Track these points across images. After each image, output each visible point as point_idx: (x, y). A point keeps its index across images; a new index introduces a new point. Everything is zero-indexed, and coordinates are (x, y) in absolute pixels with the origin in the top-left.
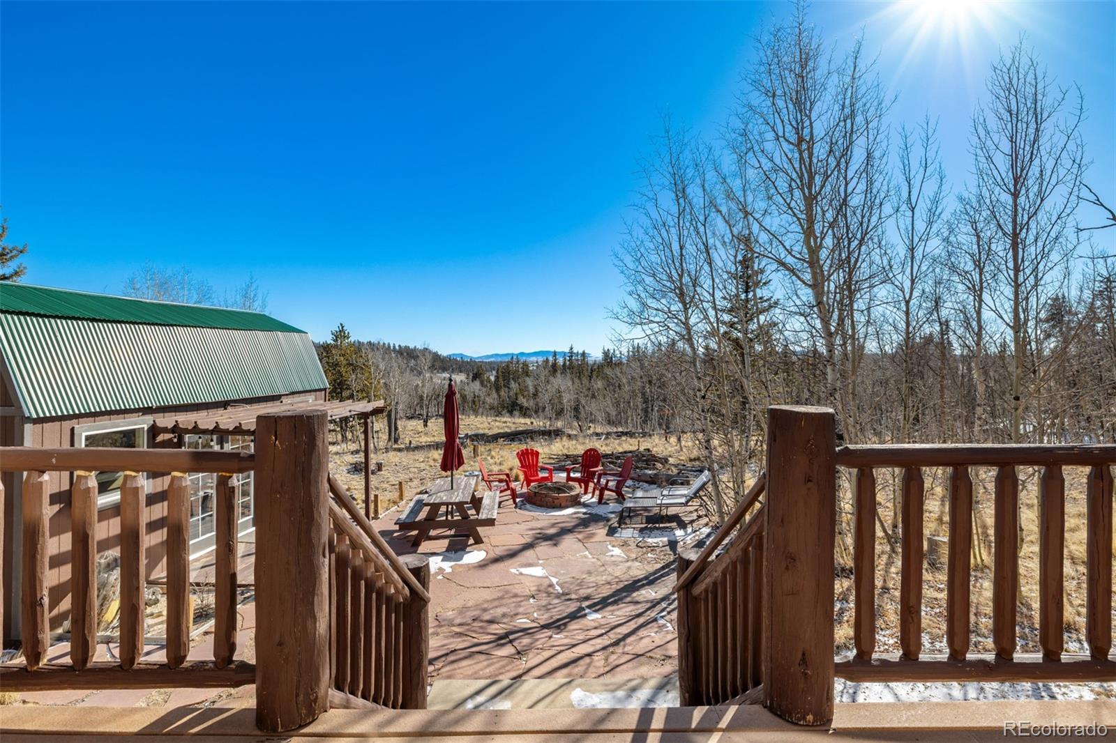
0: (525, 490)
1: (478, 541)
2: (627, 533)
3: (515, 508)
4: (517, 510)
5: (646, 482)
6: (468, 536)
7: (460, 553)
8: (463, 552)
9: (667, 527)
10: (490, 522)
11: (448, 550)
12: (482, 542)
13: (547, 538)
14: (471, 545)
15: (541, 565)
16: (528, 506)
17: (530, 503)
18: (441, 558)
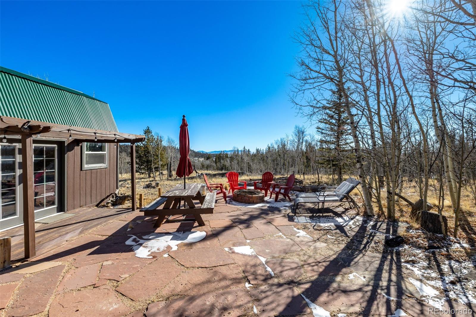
0: (231, 194)
1: (201, 224)
2: (302, 219)
3: (226, 203)
4: (227, 205)
5: (298, 191)
6: (194, 221)
7: (187, 233)
8: (189, 232)
9: (328, 216)
10: (210, 211)
11: (178, 230)
12: (204, 225)
13: (242, 222)
14: (196, 227)
15: (249, 244)
16: (234, 202)
17: (235, 201)
18: (171, 237)
